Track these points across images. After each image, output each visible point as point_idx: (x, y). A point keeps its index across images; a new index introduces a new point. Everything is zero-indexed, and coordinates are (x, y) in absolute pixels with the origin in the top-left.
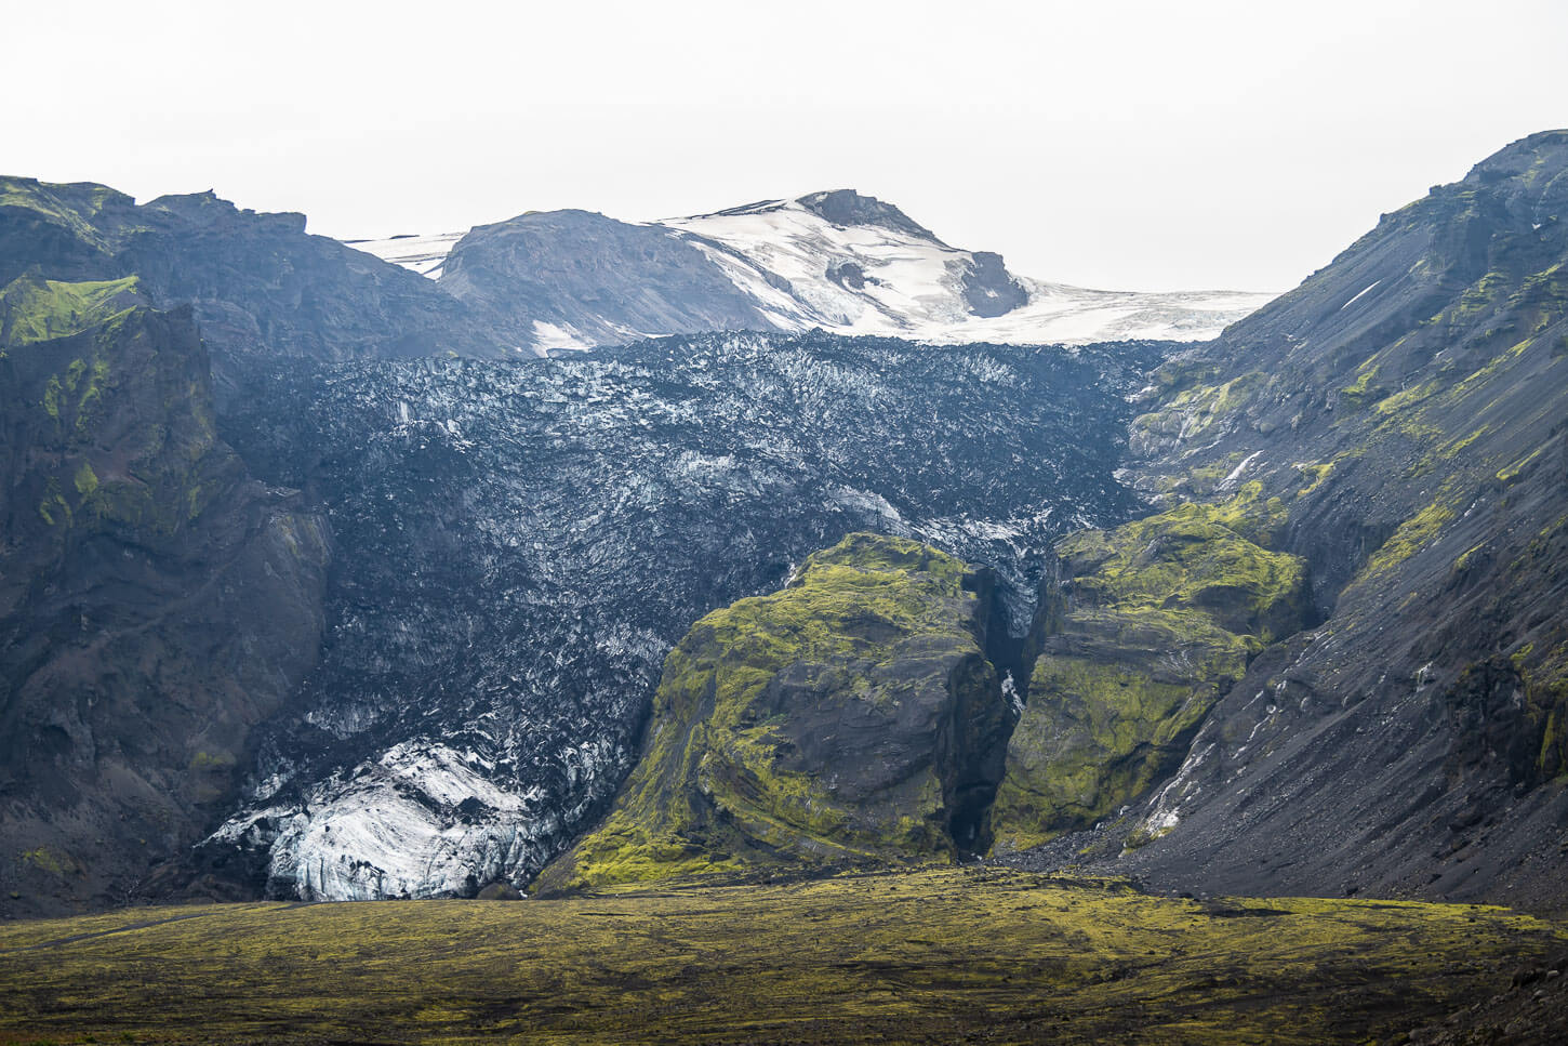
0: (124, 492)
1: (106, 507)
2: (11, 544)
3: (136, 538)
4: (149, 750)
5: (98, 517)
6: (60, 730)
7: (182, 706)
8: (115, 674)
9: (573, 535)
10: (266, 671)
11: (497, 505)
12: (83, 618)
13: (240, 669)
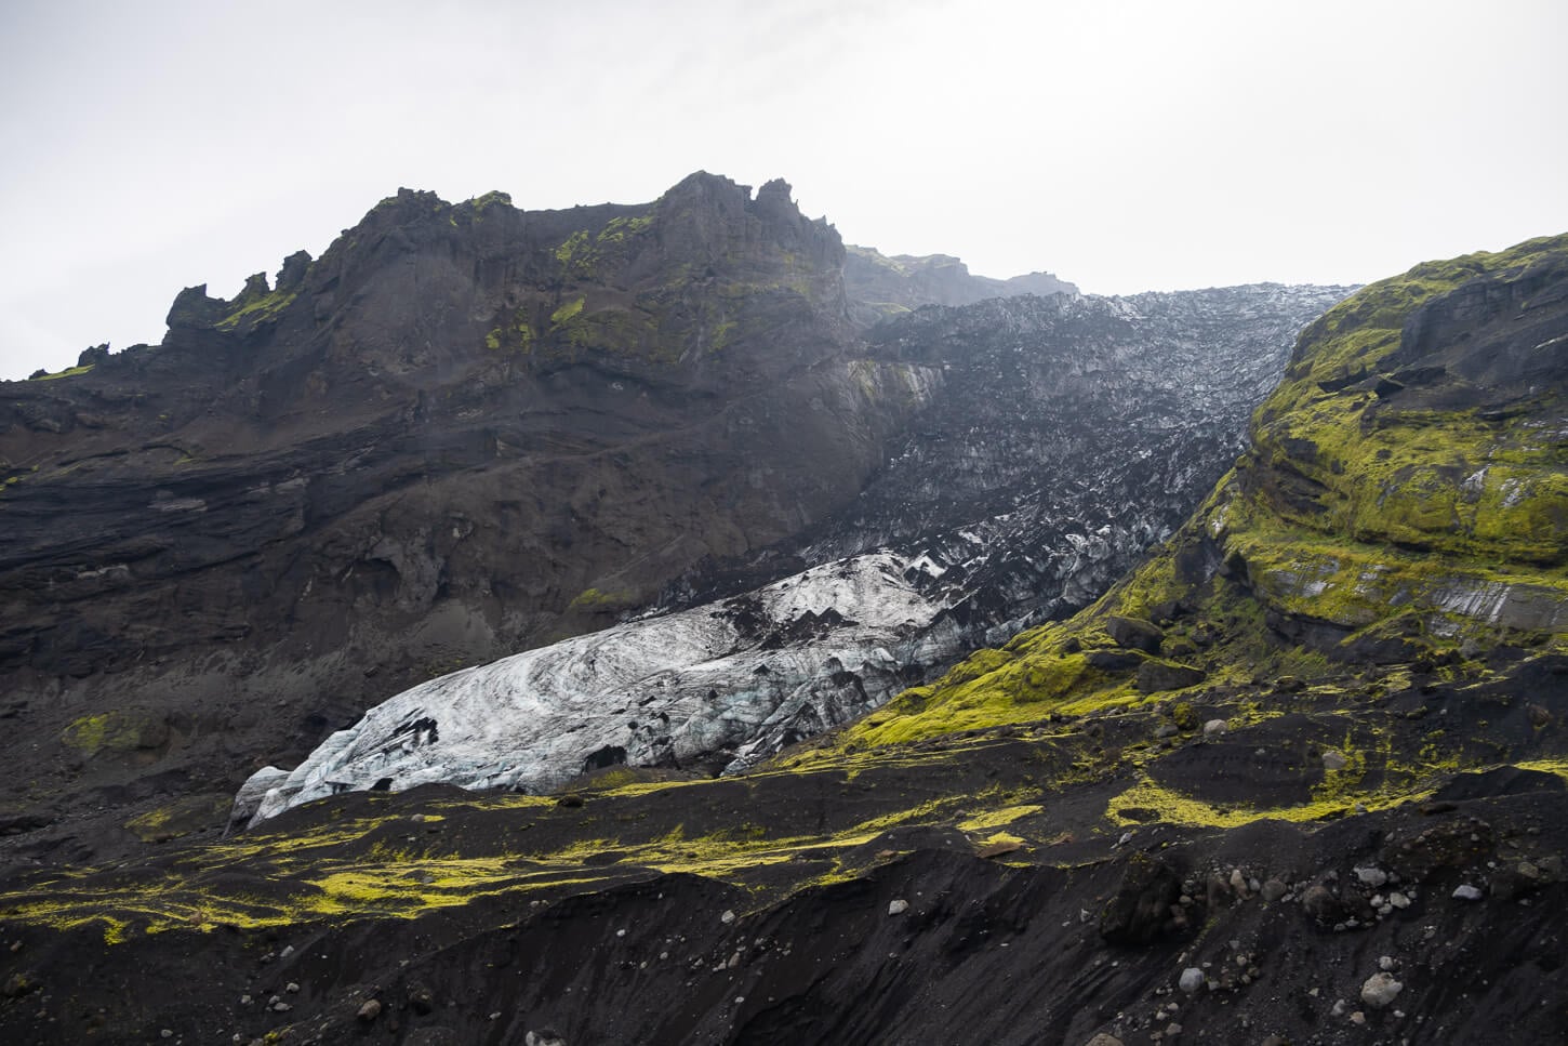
0: (615, 320)
1: (591, 337)
2: (410, 361)
3: (626, 369)
4: (534, 590)
5: (574, 344)
6: (387, 564)
7: (618, 541)
8: (517, 502)
9: (1243, 375)
10: (776, 504)
11: (1159, 359)
12: (498, 443)
13: (740, 504)
